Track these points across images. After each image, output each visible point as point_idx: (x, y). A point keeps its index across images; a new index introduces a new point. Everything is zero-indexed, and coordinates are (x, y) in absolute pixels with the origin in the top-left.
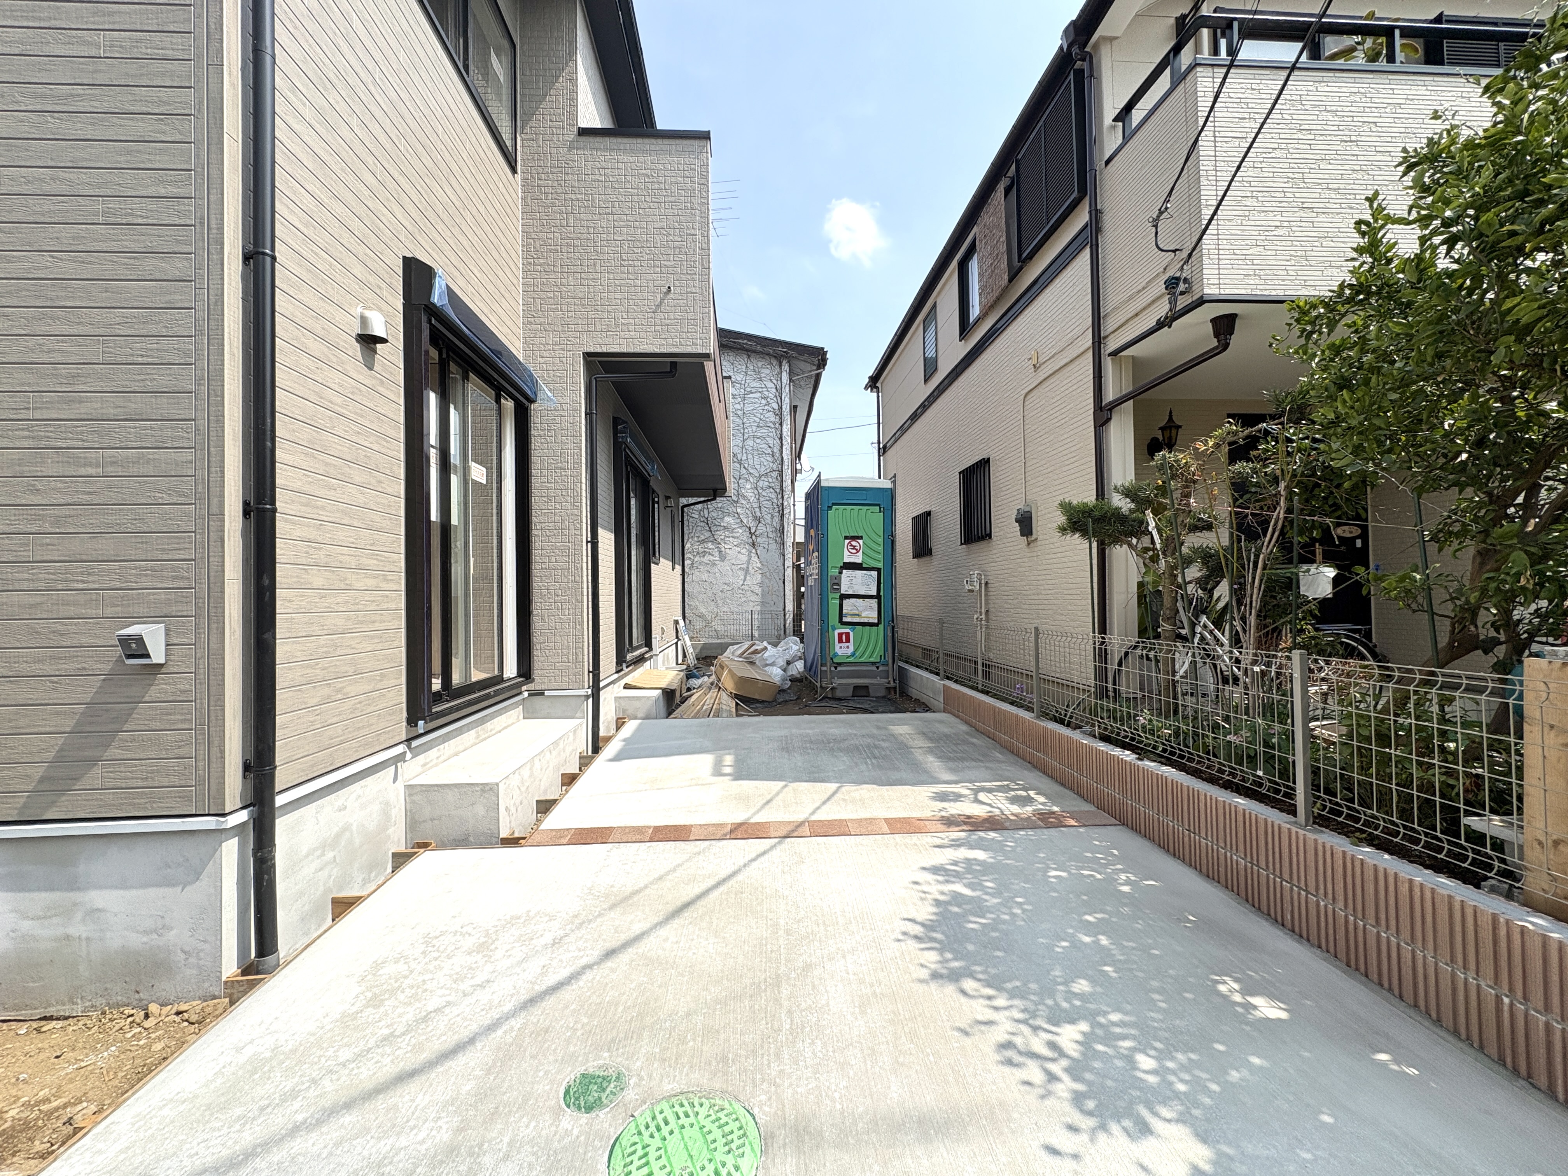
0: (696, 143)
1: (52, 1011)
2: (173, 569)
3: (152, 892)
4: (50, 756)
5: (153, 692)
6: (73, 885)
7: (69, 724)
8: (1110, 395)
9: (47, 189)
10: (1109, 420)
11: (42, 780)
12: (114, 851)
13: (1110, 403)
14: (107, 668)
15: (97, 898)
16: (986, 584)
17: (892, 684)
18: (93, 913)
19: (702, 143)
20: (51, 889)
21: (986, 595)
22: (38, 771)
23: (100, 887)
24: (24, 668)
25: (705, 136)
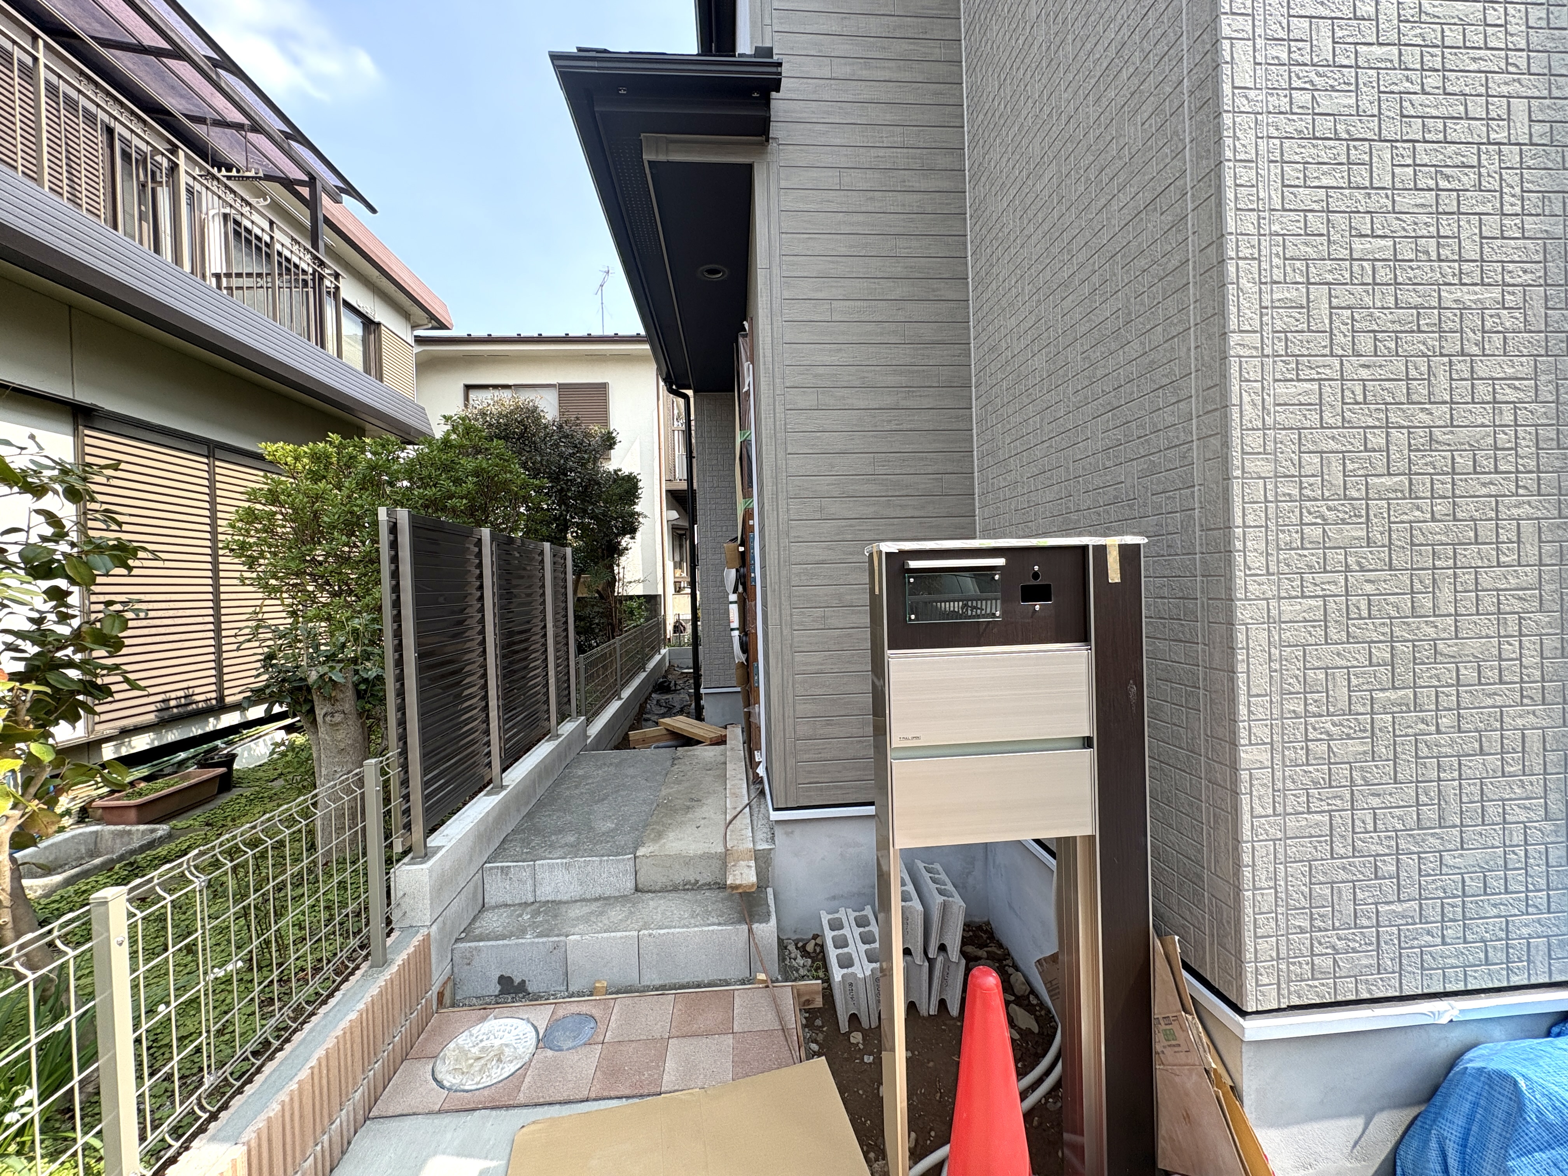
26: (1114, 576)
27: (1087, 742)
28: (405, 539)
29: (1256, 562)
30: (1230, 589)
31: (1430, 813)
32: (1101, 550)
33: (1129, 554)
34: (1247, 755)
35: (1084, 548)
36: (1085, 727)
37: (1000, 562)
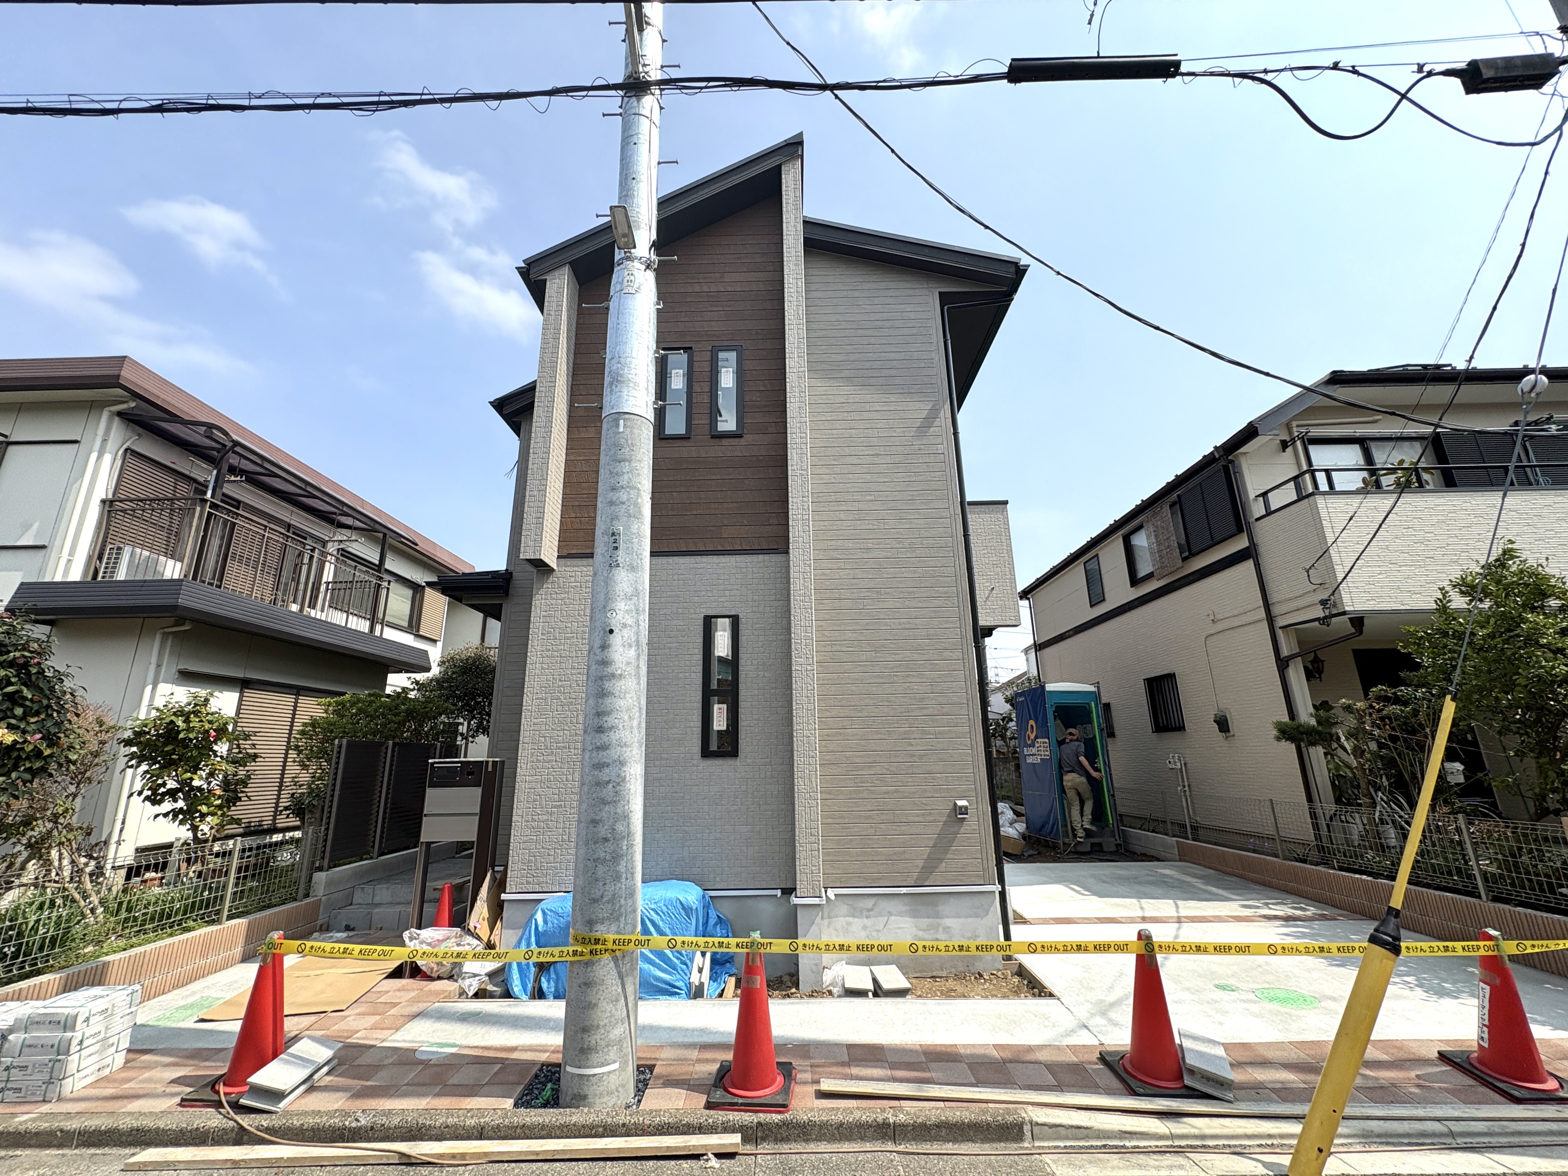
0: (1000, 506)
1: (934, 974)
2: (966, 777)
3: (970, 920)
4: (925, 857)
5: (962, 830)
6: (938, 916)
7: (931, 843)
8: (1285, 652)
9: (907, 626)
10: (1288, 666)
11: (922, 868)
12: (952, 900)
13: (1287, 657)
14: (944, 819)
15: (948, 922)
16: (1185, 764)
17: (1119, 842)
18: (947, 929)
19: (1004, 506)
20: (929, 917)
21: (1186, 772)
22: (921, 863)
23: (948, 917)
24: (911, 819)
25: (1006, 503)
26: (490, 769)
27: (477, 815)
28: (343, 750)
29: (524, 766)
30: (517, 773)
32: (487, 762)
33: (495, 763)
35: (483, 761)
36: (478, 810)
37: (460, 765)
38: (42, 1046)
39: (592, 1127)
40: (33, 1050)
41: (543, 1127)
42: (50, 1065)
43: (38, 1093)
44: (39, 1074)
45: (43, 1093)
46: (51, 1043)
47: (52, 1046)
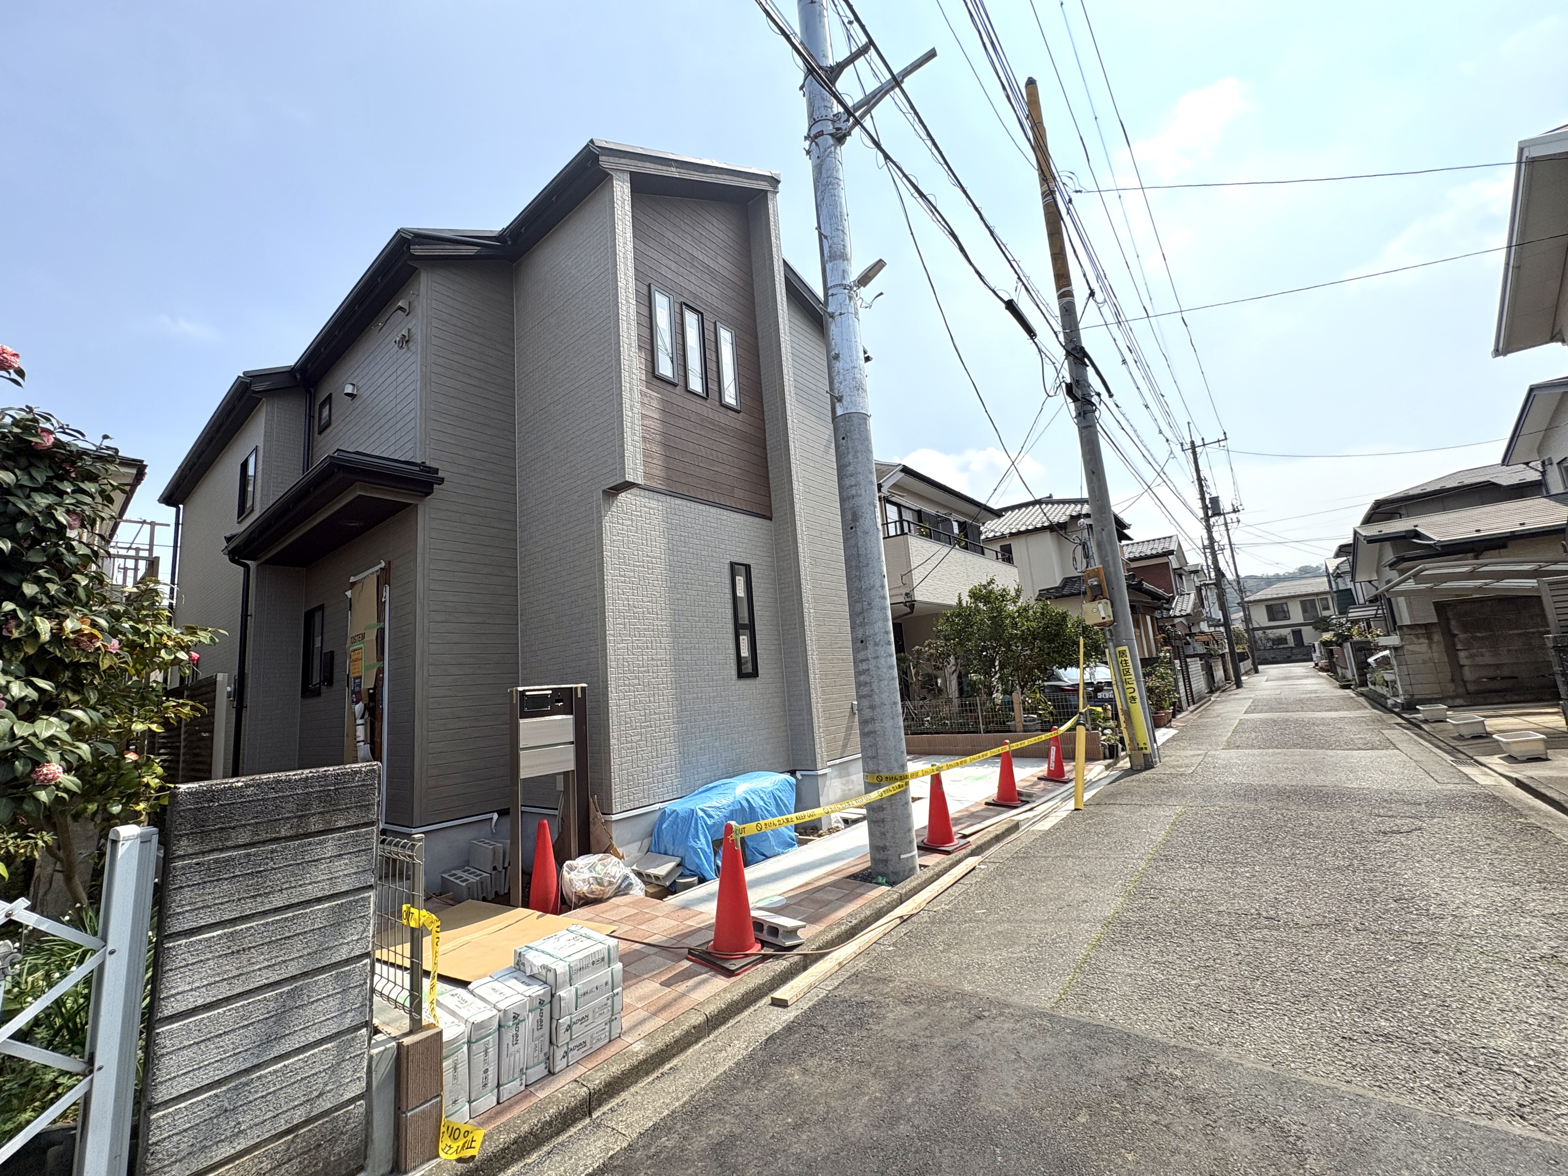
4: (845, 739)
7: (844, 730)
11: (843, 746)
22: (844, 743)
24: (837, 715)
26: (579, 696)
27: (572, 743)
30: (608, 697)
31: (654, 754)
32: (576, 688)
33: (583, 689)
34: (613, 742)
35: (571, 688)
36: (571, 738)
37: (550, 692)
38: (597, 988)
39: (933, 877)
40: (587, 997)
41: (919, 884)
42: (610, 1002)
43: (603, 1036)
44: (602, 1017)
45: (607, 1034)
46: (604, 981)
47: (606, 983)
